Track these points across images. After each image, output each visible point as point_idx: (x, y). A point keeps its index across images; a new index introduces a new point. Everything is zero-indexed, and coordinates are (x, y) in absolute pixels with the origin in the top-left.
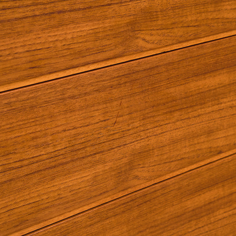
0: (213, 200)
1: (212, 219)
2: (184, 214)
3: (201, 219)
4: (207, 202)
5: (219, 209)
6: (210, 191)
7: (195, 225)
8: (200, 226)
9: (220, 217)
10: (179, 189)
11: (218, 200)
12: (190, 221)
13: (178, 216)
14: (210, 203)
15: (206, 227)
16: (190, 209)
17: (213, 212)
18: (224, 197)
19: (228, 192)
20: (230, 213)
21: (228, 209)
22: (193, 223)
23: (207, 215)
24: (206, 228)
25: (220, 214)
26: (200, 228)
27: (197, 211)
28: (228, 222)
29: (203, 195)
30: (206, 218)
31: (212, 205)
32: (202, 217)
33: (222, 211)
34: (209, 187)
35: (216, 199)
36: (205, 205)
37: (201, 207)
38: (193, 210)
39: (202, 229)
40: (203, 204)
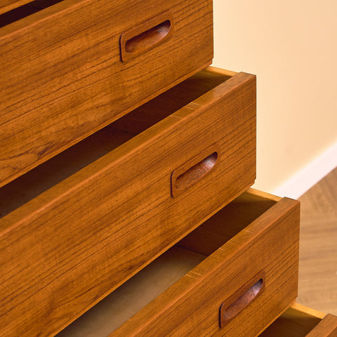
0: (77, 53)
1: (79, 76)
2: (45, 70)
3: (65, 76)
4: (70, 55)
5: (84, 63)
6: (71, 41)
7: (60, 83)
8: (66, 84)
9: (87, 72)
10: (35, 40)
11: (83, 52)
12: (52, 79)
13: (39, 73)
14: (73, 56)
15: (73, 85)
16: (51, 64)
17: (79, 67)
18: (89, 48)
19: (93, 42)
20: (99, 67)
21: (95, 63)
22: (57, 80)
23: (72, 70)
24: (73, 87)
25: (87, 68)
26: (65, 86)
27: (59, 66)
28: (98, 79)
29: (64, 47)
30: (71, 74)
31: (76, 58)
32: (66, 73)
33: (88, 65)
34: (70, 36)
35: (79, 51)
36: (68, 59)
37: (64, 62)
38: (55, 65)
39: (68, 87)
40: (66, 57)
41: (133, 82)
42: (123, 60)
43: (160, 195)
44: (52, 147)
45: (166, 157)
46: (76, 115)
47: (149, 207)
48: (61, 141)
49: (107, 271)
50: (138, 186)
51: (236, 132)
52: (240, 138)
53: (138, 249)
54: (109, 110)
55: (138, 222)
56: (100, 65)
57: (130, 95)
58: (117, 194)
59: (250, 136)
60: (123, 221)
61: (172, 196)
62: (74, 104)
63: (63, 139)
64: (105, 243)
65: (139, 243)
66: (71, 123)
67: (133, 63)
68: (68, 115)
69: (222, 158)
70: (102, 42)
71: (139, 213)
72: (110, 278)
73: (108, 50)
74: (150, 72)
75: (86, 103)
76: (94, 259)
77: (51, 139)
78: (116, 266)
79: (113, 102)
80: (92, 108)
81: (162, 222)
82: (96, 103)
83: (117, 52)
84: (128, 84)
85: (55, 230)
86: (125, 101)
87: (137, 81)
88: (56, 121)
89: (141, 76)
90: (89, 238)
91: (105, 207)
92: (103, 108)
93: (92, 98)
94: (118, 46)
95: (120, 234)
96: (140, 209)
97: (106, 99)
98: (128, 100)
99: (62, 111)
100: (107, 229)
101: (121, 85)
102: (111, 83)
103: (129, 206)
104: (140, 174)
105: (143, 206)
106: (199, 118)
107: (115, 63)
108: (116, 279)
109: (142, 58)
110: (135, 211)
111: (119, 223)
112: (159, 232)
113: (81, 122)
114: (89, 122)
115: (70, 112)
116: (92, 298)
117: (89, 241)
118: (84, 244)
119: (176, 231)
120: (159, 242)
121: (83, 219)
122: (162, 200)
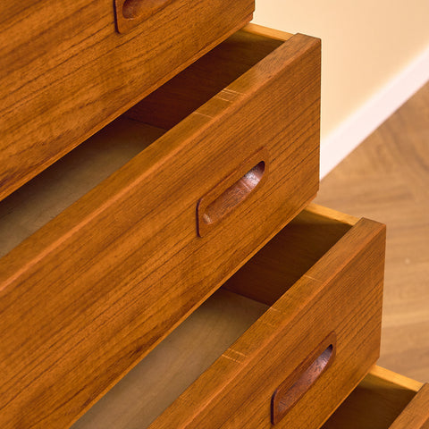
0: (47, 27)
1: (52, 63)
3: (30, 65)
4: (37, 33)
5: (60, 43)
6: (38, 10)
7: (21, 78)
8: (31, 79)
9: (66, 55)
11: (57, 25)
12: (9, 73)
14: (42, 34)
15: (42, 78)
16: (7, 51)
18: (67, 18)
19: (72, 8)
20: (83, 45)
21: (77, 39)
22: (17, 74)
23: (40, 56)
24: (43, 80)
25: (65, 50)
26: (30, 82)
27: (20, 51)
28: (81, 63)
29: (26, 21)
30: (39, 62)
31: (46, 37)
32: (32, 61)
33: (66, 45)
34: (35, 4)
35: (52, 24)
36: (33, 39)
37: (26, 44)
38: (13, 51)
39: (34, 83)
40: (30, 37)
41: (136, 62)
42: (120, 30)
43: (181, 236)
44: (12, 177)
45: (189, 180)
46: (49, 123)
47: (166, 257)
48: (27, 167)
49: (102, 362)
50: (148, 229)
51: (291, 127)
52: (298, 135)
53: (149, 322)
54: (99, 110)
55: (149, 282)
56: (84, 43)
57: (131, 82)
58: (116, 247)
59: (311, 130)
60: (126, 284)
61: (198, 235)
62: (45, 108)
63: (30, 162)
64: (99, 321)
65: (150, 312)
66: (41, 138)
67: (134, 34)
68: (36, 125)
69: (271, 167)
70: (86, 6)
71: (150, 269)
72: (108, 371)
73: (95, 18)
74: (160, 44)
75: (63, 103)
76: (83, 347)
77: (10, 166)
78: (116, 351)
79: (104, 97)
80: (73, 110)
81: (184, 275)
82: (79, 101)
83: (110, 18)
84: (128, 65)
85: (22, 317)
86: (123, 92)
87: (141, 59)
88: (17, 137)
89: (147, 52)
90: (74, 318)
91: (98, 269)
92: (90, 107)
93: (73, 94)
94: (111, 9)
95: (122, 305)
96: (152, 263)
97: (95, 93)
98: (128, 90)
99: (26, 121)
100: (102, 301)
101: (117, 70)
102: (102, 68)
103: (134, 261)
104: (150, 212)
105: (156, 257)
106: (238, 115)
107: (107, 37)
108: (117, 370)
109: (149, 23)
110: (143, 267)
111: (120, 289)
112: (180, 290)
113: (57, 133)
114: (68, 132)
115: (40, 121)
116: (81, 404)
117: (74, 324)
118: (67, 329)
119: (205, 284)
120: (180, 304)
121: (65, 292)
122: (183, 244)
